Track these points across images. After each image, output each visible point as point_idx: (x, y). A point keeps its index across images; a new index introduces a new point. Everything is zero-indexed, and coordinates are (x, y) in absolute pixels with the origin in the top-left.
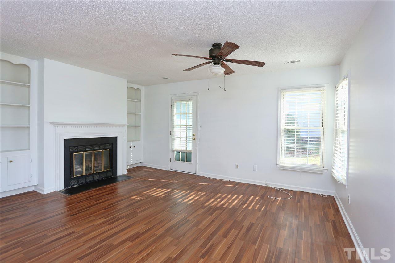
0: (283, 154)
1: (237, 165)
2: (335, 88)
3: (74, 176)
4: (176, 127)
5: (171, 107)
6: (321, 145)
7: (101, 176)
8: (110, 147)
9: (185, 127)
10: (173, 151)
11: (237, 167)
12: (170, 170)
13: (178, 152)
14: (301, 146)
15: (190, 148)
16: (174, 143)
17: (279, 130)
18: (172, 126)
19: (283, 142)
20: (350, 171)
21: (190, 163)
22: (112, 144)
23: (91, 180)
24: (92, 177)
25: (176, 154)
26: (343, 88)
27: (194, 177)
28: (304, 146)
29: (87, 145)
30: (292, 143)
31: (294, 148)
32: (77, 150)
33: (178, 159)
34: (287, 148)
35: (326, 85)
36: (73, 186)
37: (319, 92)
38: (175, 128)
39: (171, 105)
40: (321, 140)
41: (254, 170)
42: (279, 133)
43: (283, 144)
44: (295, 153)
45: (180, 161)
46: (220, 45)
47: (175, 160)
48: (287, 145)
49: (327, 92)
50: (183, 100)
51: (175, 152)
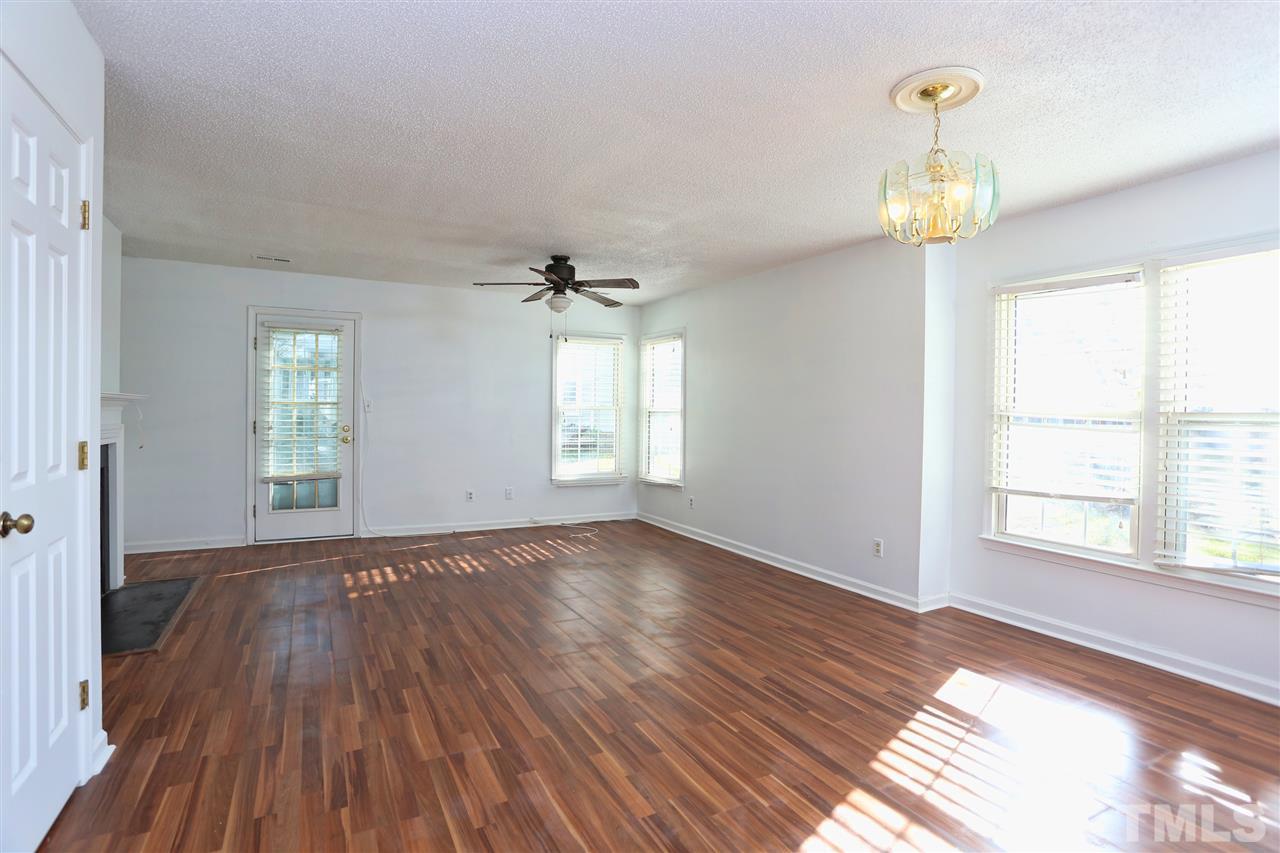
0: (559, 456)
1: (471, 494)
2: (638, 347)
4: (275, 406)
5: (256, 344)
9: (312, 407)
10: (266, 481)
11: (471, 498)
12: (251, 542)
13: (281, 482)
14: (589, 440)
15: (329, 467)
16: (270, 456)
17: (554, 412)
18: (262, 405)
19: (560, 436)
21: (336, 508)
25: (275, 489)
27: (353, 541)
30: (573, 436)
31: (577, 446)
33: (287, 505)
34: (568, 446)
35: (624, 337)
38: (271, 411)
39: (256, 339)
41: (508, 496)
42: (554, 416)
43: (560, 439)
44: (579, 454)
45: (294, 510)
46: (566, 259)
47: (273, 509)
48: (567, 441)
49: (625, 348)
50: (306, 329)
51: (271, 485)
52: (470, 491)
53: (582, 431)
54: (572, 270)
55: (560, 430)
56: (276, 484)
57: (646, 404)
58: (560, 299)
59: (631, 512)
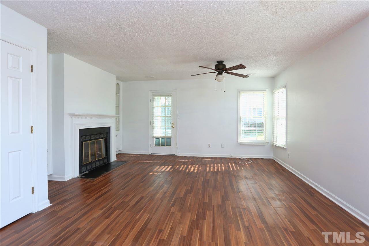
0: (241, 134)
1: (210, 145)
2: (272, 93)
3: (84, 164)
4: (156, 117)
5: (151, 101)
6: (265, 127)
7: (101, 163)
8: (106, 136)
9: (165, 117)
10: (154, 138)
11: (210, 146)
12: (150, 154)
13: (158, 138)
14: (253, 128)
15: (169, 134)
16: (155, 131)
17: (239, 118)
18: (152, 117)
19: (241, 127)
20: (288, 141)
21: (170, 146)
22: (107, 133)
23: (94, 166)
24: (95, 164)
25: (156, 140)
26: (283, 93)
27: (175, 157)
28: (255, 128)
29: (91, 135)
30: (247, 127)
31: (248, 130)
32: (85, 140)
33: (158, 144)
34: (244, 130)
35: (267, 90)
36: (84, 172)
37: (263, 94)
38: (155, 119)
39: (151, 99)
40: (264, 124)
41: (222, 147)
42: (239, 119)
43: (241, 128)
44: (249, 133)
45: (160, 146)
46: (222, 62)
47: (155, 145)
48: (244, 129)
49: (268, 93)
50: (162, 96)
51: (155, 139)
52: (209, 144)
53: (250, 125)
54: (224, 65)
55: (241, 125)
56: (156, 138)
57: (276, 115)
58: (220, 77)
59: (270, 156)
